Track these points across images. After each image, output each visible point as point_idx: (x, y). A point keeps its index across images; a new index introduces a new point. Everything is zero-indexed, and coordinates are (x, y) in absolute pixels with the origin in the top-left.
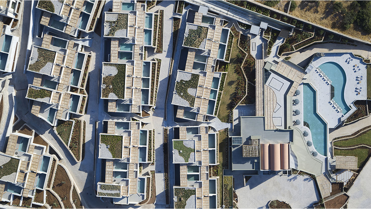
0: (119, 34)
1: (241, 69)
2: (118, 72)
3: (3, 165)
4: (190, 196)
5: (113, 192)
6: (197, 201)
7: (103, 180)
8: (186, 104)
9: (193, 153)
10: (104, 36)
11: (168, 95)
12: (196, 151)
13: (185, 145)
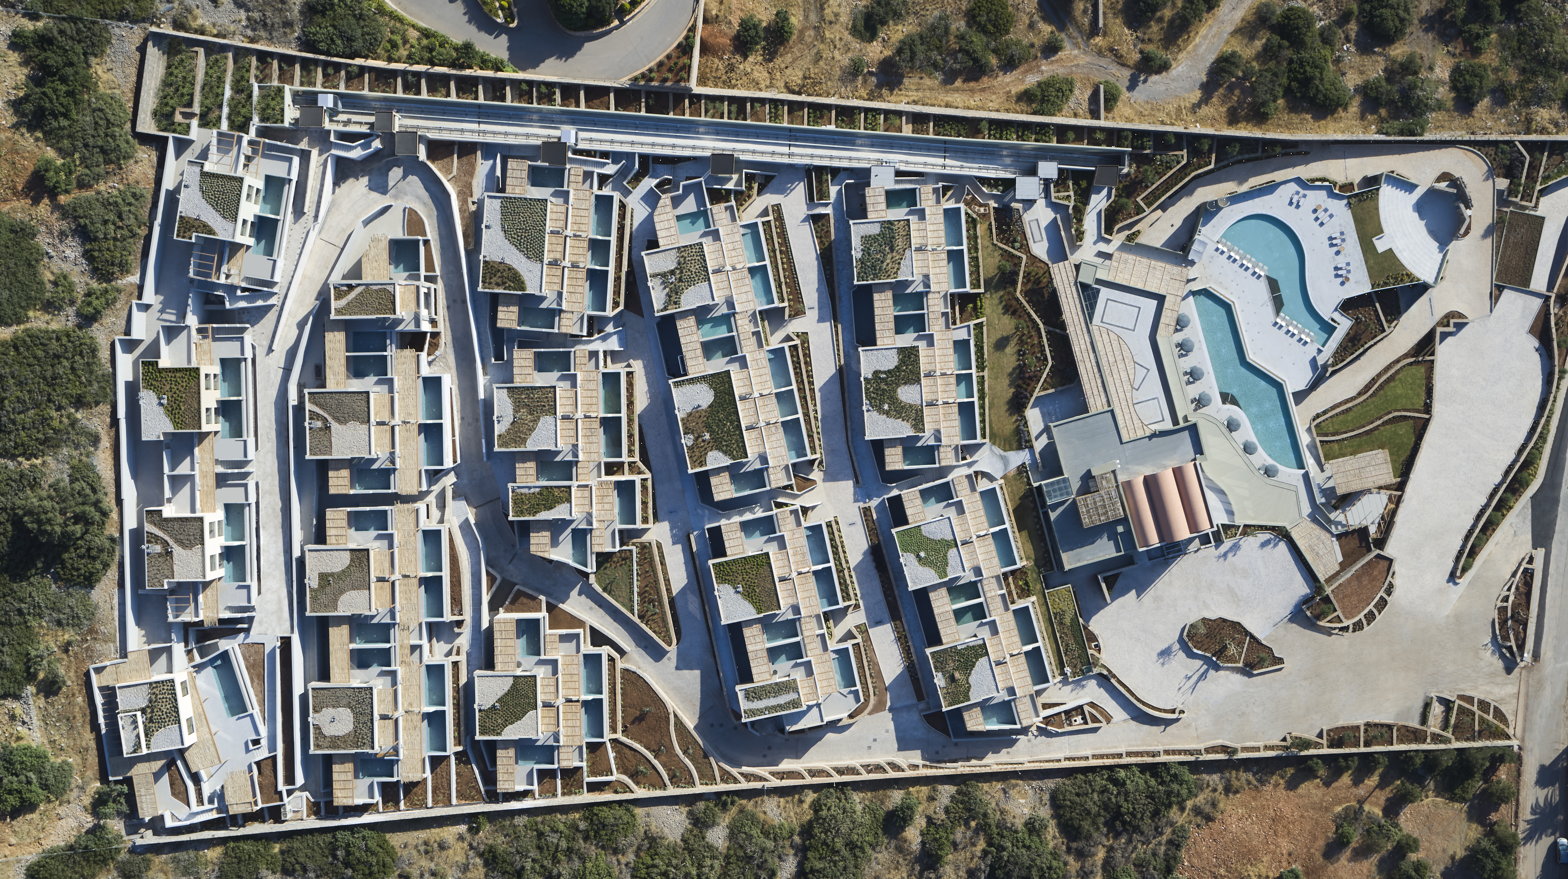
0: (691, 299)
1: (1017, 299)
2: (716, 396)
3: (499, 700)
4: (974, 663)
5: (783, 699)
6: (997, 670)
7: (746, 676)
8: (904, 430)
9: (955, 550)
10: (657, 315)
11: (848, 420)
12: (959, 544)
13: (927, 535)
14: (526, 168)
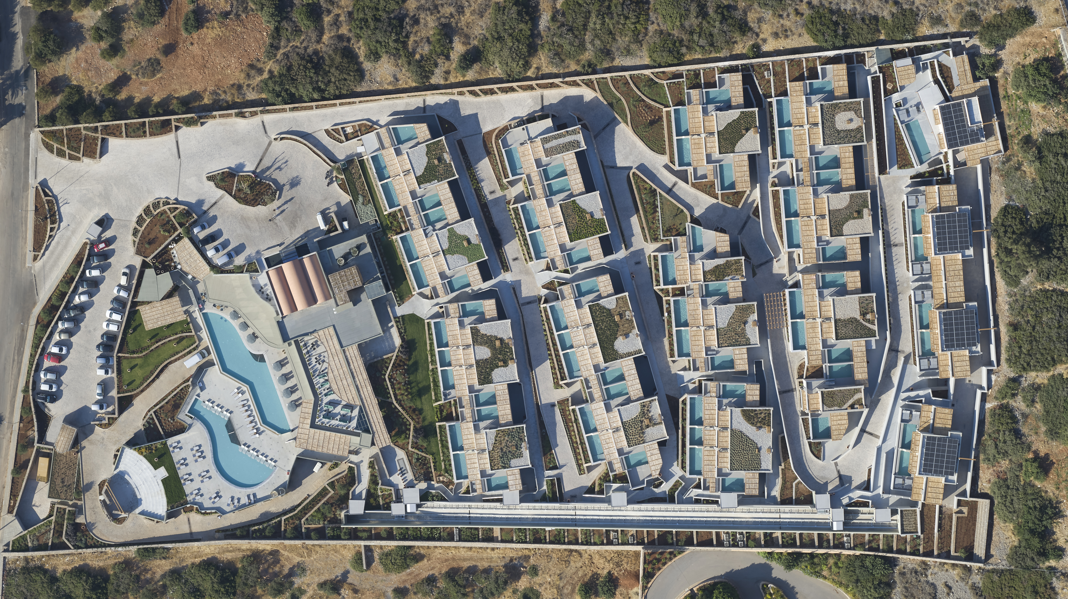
0: (633, 410)
1: (413, 419)
2: (613, 346)
3: (743, 136)
4: (425, 171)
5: (554, 143)
6: (409, 166)
7: (580, 157)
8: (484, 328)
9: (444, 248)
10: (656, 397)
11: (523, 331)
12: (441, 252)
13: (463, 257)
14: (746, 490)
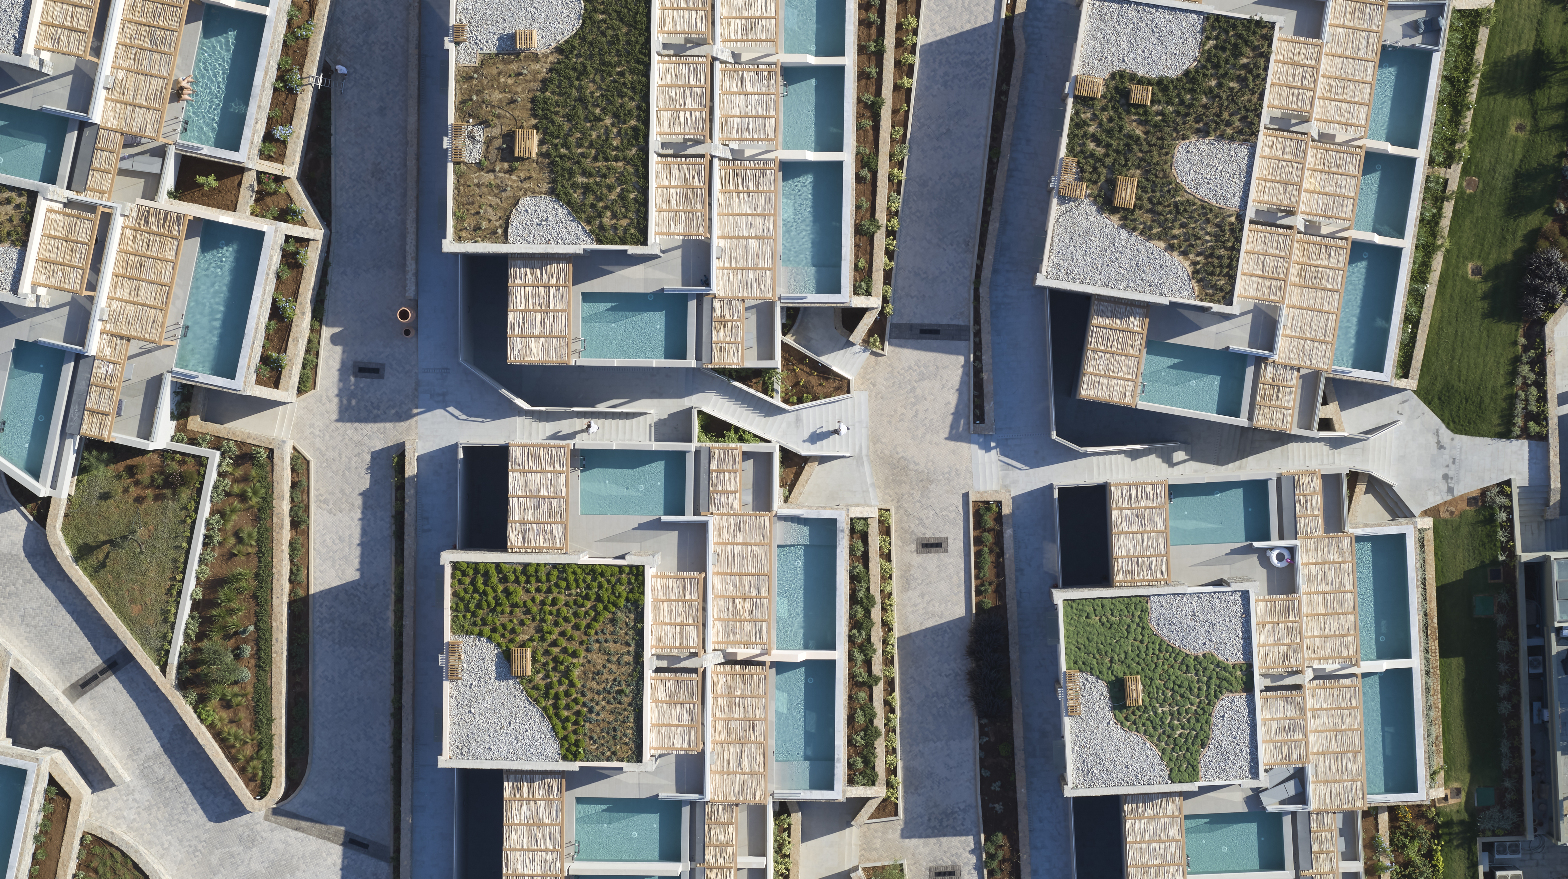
2: (587, 18)
8: (1168, 279)
9: (1240, 699)
11: (995, 214)
13: (1164, 632)
